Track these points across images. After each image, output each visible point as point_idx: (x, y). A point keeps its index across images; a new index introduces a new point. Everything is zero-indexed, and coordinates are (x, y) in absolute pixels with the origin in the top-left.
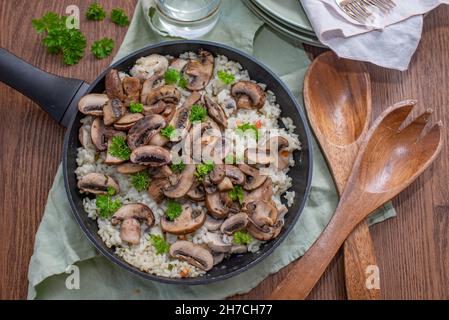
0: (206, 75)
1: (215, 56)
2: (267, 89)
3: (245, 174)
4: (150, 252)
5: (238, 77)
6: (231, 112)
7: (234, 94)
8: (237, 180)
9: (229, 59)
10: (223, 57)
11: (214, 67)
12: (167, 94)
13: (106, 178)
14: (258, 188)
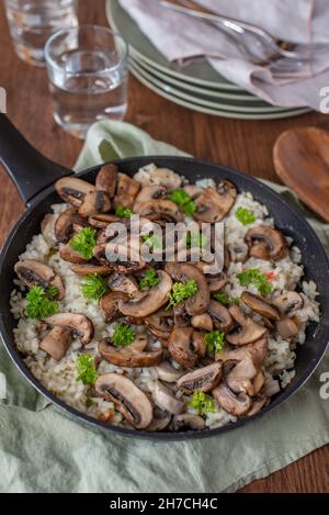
0: (221, 210)
1: (238, 192)
2: (293, 244)
3: (234, 320)
4: (69, 377)
5: (259, 222)
6: (239, 255)
7: (249, 239)
8: (220, 321)
9: (255, 200)
10: (249, 195)
11: (233, 204)
12: (167, 209)
13: (53, 274)
14: (246, 345)
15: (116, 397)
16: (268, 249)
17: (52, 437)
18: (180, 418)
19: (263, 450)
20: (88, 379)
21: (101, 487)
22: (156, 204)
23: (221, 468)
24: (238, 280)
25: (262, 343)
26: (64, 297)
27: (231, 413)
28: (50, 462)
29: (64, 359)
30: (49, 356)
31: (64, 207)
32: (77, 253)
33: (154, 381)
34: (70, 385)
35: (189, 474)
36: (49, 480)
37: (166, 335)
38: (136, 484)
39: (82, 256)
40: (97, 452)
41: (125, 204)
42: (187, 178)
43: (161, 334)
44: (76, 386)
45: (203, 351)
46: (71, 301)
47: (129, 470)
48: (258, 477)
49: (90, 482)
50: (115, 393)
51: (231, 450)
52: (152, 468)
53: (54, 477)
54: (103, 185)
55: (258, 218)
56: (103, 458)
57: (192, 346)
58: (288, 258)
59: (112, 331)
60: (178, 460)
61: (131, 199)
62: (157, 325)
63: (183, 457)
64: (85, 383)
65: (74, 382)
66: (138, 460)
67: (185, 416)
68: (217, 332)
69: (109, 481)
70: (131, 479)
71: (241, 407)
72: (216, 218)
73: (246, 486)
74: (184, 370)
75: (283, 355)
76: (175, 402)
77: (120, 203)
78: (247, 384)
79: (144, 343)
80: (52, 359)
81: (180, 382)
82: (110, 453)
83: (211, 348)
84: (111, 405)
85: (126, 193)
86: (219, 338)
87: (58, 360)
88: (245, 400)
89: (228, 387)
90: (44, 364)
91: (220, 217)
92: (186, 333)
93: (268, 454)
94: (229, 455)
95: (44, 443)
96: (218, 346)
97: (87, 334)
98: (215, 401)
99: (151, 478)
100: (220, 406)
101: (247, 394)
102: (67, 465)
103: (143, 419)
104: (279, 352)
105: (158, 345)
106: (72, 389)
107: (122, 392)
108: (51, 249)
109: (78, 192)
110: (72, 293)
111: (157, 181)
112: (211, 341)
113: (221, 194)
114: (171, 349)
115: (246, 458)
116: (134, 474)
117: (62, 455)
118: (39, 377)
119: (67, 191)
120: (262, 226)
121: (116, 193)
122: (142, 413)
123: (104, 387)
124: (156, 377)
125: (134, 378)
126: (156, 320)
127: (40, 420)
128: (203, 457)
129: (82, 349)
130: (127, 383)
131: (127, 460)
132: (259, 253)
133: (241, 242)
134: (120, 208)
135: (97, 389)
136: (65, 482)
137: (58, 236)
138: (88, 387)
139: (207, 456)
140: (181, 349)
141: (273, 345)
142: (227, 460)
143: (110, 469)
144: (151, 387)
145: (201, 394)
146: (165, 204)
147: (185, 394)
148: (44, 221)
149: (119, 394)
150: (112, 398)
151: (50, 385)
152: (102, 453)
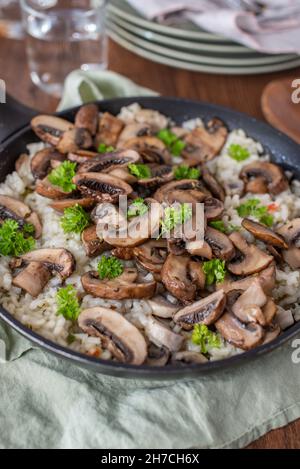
0: (211, 149)
1: (229, 131)
2: (293, 178)
3: (235, 248)
4: (47, 313)
5: (254, 158)
6: (234, 191)
7: (244, 174)
8: (220, 248)
9: (247, 136)
10: (241, 132)
11: (224, 143)
12: (153, 147)
13: (28, 211)
14: (250, 274)
15: (102, 333)
16: (266, 183)
17: (28, 389)
18: (179, 356)
19: (278, 394)
20: (70, 314)
21: (88, 442)
22: (141, 141)
23: (231, 417)
24: (236, 211)
25: (269, 271)
26: (41, 236)
27: (240, 346)
28: (26, 416)
29: (41, 296)
30: (24, 292)
31: (41, 146)
32: (56, 186)
33: (147, 315)
34: (48, 320)
35: (193, 423)
36: (25, 436)
37: (159, 267)
38: (130, 435)
39: (62, 190)
40: (82, 402)
41: (108, 141)
42: (173, 119)
43: (153, 267)
44: (56, 321)
45: (202, 281)
46: (50, 239)
47: (122, 421)
48: (274, 427)
49: (74, 437)
50: (101, 328)
51: (240, 396)
52: (149, 417)
53: (31, 433)
54: (83, 123)
55: (253, 153)
56: (90, 408)
57: (189, 276)
58: (289, 190)
59: (96, 265)
60: (178, 407)
61: (114, 137)
62: (148, 256)
63: (185, 403)
64: (66, 317)
65: (53, 316)
66: (131, 408)
67: (185, 354)
68: (218, 261)
69: (97, 435)
70: (123, 430)
71: (252, 338)
72: (206, 157)
73: (261, 438)
74: (180, 304)
75: (293, 285)
76: (173, 336)
77: (102, 141)
78: (256, 312)
79: (133, 276)
80: (27, 295)
81: (177, 317)
82: (98, 403)
83: (211, 279)
84: (97, 341)
85: (108, 131)
86: (219, 267)
87: (35, 296)
88: (255, 330)
89: (235, 316)
90: (19, 300)
91: (211, 156)
92: (181, 262)
93: (284, 399)
94: (238, 402)
95: (19, 395)
96: (219, 276)
97: (67, 268)
98: (219, 335)
99: (147, 428)
100: (226, 340)
101: (258, 323)
102: (46, 419)
103: (136, 355)
104: (289, 283)
105: (150, 277)
106: (51, 324)
107: (111, 328)
108: (27, 188)
109: (55, 130)
110: (50, 230)
111: (141, 119)
112: (211, 271)
113: (211, 133)
114: (165, 280)
115: (258, 405)
116: (126, 424)
117: (40, 408)
118: (11, 311)
119: (44, 129)
120: (258, 162)
121: (97, 131)
122: (134, 349)
123: (88, 322)
124: (149, 311)
125: (124, 312)
126: (147, 251)
127: (14, 371)
128: (209, 402)
129: (63, 284)
130: (116, 316)
131: (118, 411)
132: (257, 188)
133: (235, 179)
134: (102, 145)
135: (80, 325)
136: (44, 439)
137: (34, 172)
138: (69, 322)
139: (213, 402)
140: (177, 278)
141: (281, 275)
142: (236, 408)
143: (99, 420)
144: (144, 321)
145: (203, 327)
146: (151, 141)
147: (184, 329)
148: (20, 160)
149: (105, 329)
150: (98, 334)
151: (24, 319)
152: (88, 403)
